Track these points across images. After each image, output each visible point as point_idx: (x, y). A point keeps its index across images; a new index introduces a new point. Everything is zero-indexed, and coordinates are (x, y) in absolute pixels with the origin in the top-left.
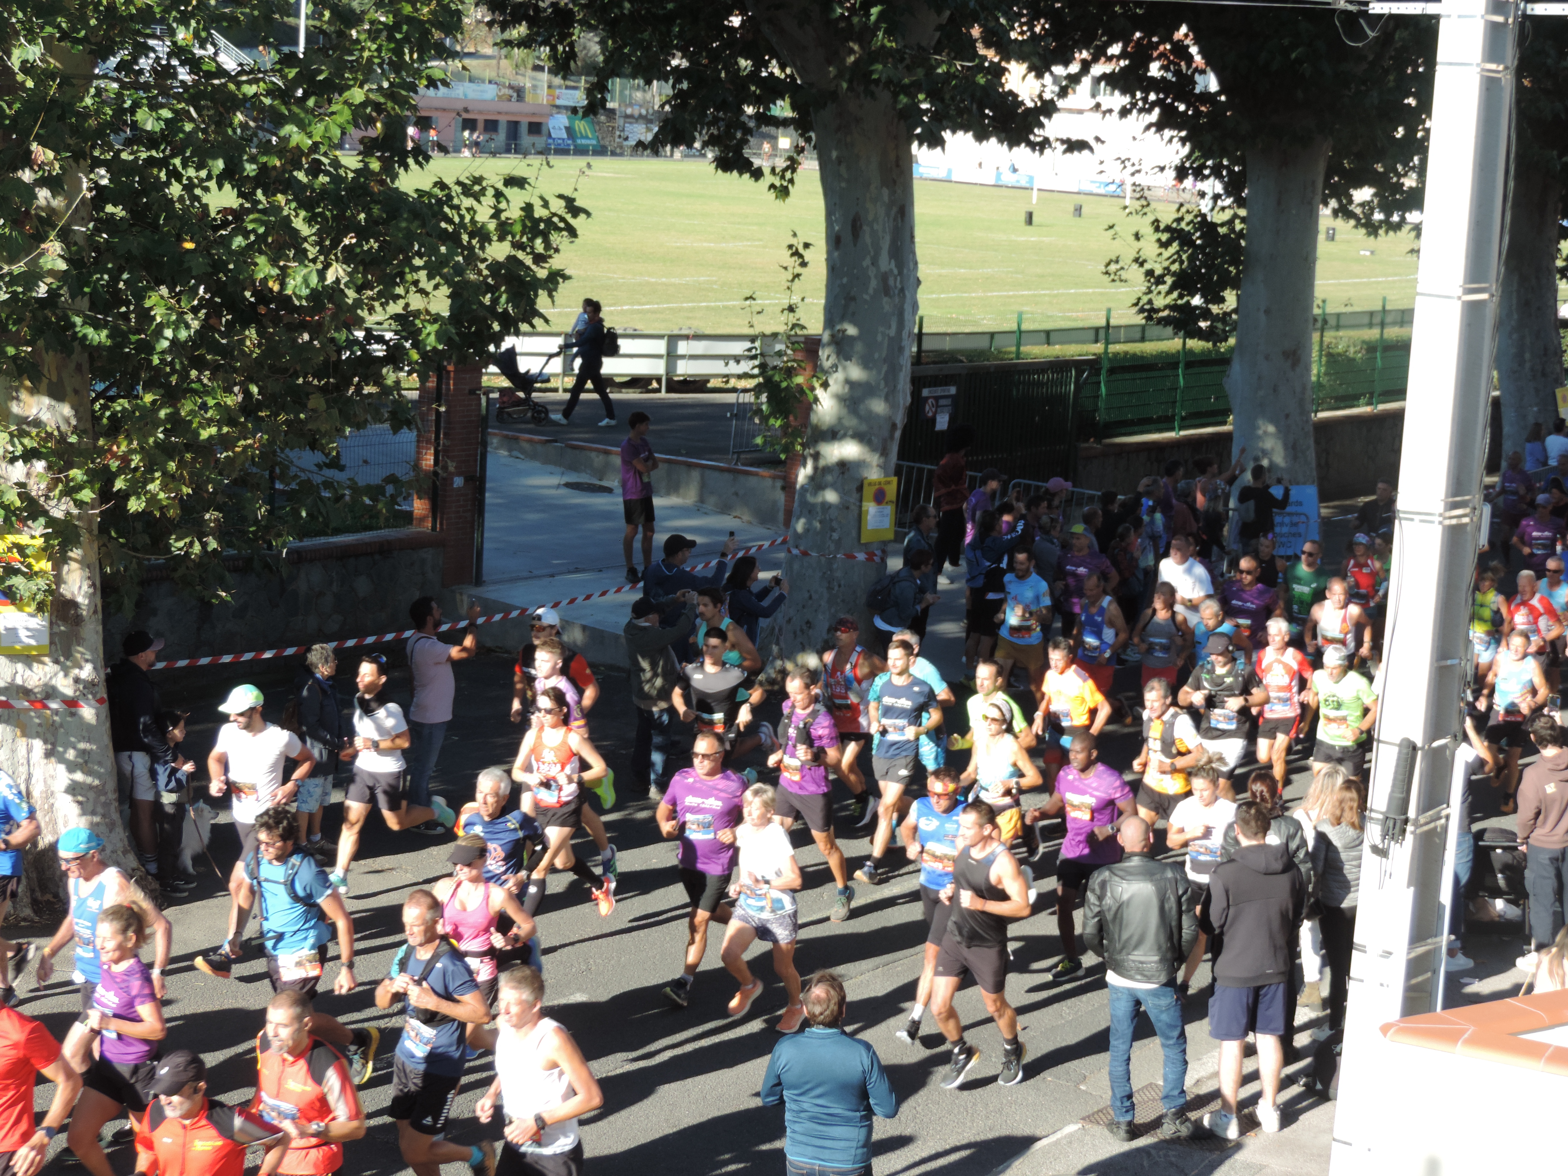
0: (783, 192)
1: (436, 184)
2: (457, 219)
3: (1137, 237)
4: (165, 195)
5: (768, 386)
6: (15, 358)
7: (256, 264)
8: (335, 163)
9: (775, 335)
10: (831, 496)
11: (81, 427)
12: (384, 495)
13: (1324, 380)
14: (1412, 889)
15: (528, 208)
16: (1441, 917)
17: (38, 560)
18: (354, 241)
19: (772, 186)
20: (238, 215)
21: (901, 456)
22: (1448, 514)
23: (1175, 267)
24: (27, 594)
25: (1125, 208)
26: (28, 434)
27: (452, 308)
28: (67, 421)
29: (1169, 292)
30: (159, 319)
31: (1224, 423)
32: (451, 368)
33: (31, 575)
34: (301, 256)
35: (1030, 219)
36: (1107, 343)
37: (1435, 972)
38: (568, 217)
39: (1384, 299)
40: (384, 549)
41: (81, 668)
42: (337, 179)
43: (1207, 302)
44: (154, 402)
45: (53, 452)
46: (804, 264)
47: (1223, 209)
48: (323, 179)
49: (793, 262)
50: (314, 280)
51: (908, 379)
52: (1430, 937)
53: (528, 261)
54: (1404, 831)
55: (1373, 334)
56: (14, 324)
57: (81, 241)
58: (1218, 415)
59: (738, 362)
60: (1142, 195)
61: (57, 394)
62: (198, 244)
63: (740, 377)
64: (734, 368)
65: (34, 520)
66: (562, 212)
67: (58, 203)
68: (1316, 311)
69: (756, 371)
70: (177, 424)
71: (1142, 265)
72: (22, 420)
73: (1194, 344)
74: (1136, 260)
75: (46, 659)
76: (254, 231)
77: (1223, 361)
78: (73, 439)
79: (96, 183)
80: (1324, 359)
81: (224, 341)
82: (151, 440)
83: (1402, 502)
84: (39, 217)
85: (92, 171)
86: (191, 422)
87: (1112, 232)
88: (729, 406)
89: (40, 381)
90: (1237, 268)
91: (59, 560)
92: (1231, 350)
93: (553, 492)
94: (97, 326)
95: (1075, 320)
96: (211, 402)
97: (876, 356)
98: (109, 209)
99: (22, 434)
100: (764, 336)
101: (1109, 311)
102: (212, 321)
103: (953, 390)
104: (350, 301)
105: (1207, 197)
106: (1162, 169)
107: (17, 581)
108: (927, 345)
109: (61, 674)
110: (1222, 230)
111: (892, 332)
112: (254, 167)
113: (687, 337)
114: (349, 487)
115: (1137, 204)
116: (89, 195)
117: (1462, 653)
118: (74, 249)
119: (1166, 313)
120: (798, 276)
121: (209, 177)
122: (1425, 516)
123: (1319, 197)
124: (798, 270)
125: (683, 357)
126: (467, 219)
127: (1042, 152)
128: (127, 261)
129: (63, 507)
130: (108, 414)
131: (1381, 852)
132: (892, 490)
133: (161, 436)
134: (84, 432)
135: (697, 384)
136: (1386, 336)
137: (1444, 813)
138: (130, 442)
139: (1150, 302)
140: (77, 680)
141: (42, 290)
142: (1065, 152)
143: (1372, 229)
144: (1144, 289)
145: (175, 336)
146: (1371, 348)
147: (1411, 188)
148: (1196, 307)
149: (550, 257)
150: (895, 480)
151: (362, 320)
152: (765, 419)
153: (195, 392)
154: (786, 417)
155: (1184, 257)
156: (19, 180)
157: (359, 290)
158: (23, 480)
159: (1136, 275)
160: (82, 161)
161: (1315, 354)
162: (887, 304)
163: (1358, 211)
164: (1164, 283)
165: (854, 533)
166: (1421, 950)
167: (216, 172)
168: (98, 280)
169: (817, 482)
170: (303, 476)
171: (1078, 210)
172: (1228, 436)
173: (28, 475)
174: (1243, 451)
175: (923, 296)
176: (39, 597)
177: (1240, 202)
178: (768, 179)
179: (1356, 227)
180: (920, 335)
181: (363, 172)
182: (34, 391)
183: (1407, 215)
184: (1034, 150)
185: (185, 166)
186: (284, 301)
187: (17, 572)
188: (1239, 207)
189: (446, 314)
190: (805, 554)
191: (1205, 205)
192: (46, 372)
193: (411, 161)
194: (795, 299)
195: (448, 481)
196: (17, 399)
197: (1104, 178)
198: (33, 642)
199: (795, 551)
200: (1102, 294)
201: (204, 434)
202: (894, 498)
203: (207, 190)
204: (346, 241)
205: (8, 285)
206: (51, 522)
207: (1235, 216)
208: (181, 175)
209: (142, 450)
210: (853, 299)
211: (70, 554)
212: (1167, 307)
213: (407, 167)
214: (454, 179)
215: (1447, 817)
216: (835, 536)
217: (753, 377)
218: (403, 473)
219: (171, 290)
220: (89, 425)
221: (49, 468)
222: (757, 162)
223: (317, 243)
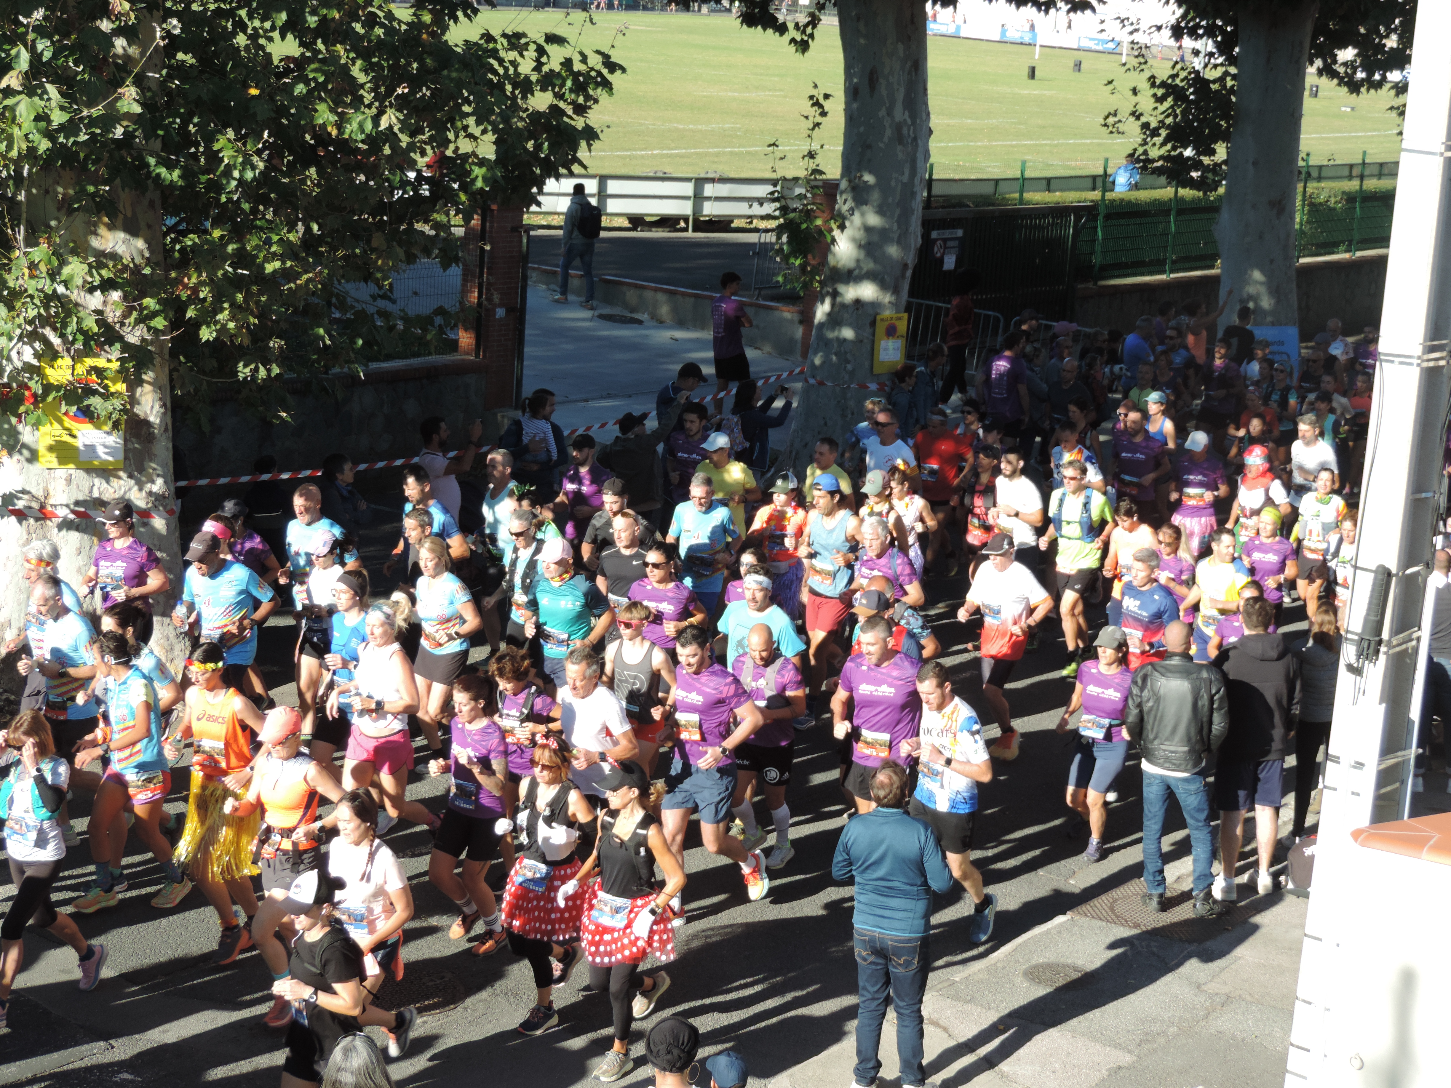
0: (803, 46)
1: (483, 36)
2: (501, 71)
3: (1135, 91)
4: (232, 45)
5: (789, 227)
6: (94, 195)
7: (316, 111)
8: (390, 16)
9: (796, 179)
10: (848, 333)
11: (154, 260)
12: (433, 325)
13: (1306, 228)
14: (1384, 705)
15: (567, 63)
16: (1410, 732)
17: (114, 382)
18: (406, 91)
19: (793, 41)
20: (301, 63)
21: (912, 294)
22: (1426, 357)
23: (1169, 121)
24: (103, 413)
25: (1124, 65)
26: (106, 266)
27: (497, 152)
28: (141, 253)
29: (1164, 144)
30: (226, 161)
31: (1212, 267)
32: (494, 207)
33: (107, 396)
34: (358, 102)
35: (1032, 73)
36: (1104, 190)
37: (1403, 782)
38: (605, 71)
39: (1364, 153)
40: (433, 374)
41: (153, 482)
42: (390, 31)
43: (1199, 153)
44: (222, 237)
45: (127, 282)
46: (824, 114)
47: (1215, 66)
48: (379, 31)
49: (814, 111)
50: (369, 126)
51: (919, 222)
52: (1400, 750)
53: (570, 111)
54: (1377, 652)
55: (1353, 185)
56: (93, 164)
57: (154, 87)
58: (1208, 261)
59: (761, 204)
60: (1141, 52)
61: (132, 230)
62: (262, 90)
63: (763, 218)
64: (757, 210)
65: (111, 345)
66: (599, 67)
67: (134, 51)
68: (1301, 163)
69: (777, 213)
70: (242, 258)
71: (1138, 118)
72: (100, 254)
73: (1186, 193)
74: (1133, 114)
75: (121, 474)
76: (315, 79)
77: (1212, 209)
78: (147, 271)
79: (168, 32)
80: (1306, 208)
81: (286, 180)
82: (220, 273)
83: (1383, 346)
84: (117, 65)
85: (165, 21)
86: (256, 256)
87: (1111, 87)
88: (752, 245)
89: (116, 217)
90: (1227, 122)
91: (134, 382)
92: (1220, 198)
93: (587, 324)
94: (170, 167)
95: (1074, 169)
96: (275, 238)
97: (890, 200)
98: (180, 56)
99: (100, 265)
100: (785, 179)
101: (1107, 160)
102: (275, 162)
103: (960, 233)
104: (404, 145)
105: (1202, 55)
106: (1159, 28)
107: (95, 401)
108: (936, 190)
109: (136, 488)
110: (1214, 87)
111: (905, 178)
112: (316, 18)
113: (713, 180)
114: (402, 318)
115: (1135, 62)
116: (162, 44)
117: (1435, 487)
118: (149, 94)
119: (1160, 163)
120: (818, 125)
121: (273, 28)
122: (1404, 359)
123: (1306, 56)
124: (819, 119)
125: (709, 199)
126: (511, 71)
127: (1047, 12)
128: (196, 107)
129: (138, 333)
130: (178, 247)
131: (1356, 671)
132: (902, 327)
133: (230, 269)
134: (157, 264)
135: (722, 224)
136: (1364, 187)
137: (1415, 636)
138: (200, 275)
139: (1145, 152)
140: (150, 493)
141: (119, 132)
142: (1069, 11)
143: (1354, 87)
144: (1139, 140)
145: (241, 176)
146: (1350, 198)
147: (1392, 48)
148: (1189, 158)
149: (590, 108)
150: (905, 316)
151: (415, 162)
152: (786, 258)
153: (261, 229)
154: (805, 257)
155: (1178, 111)
156: (98, 29)
157: (412, 135)
158: (100, 308)
159: (1133, 127)
160: (155, 12)
161: (1298, 203)
162: (900, 152)
163: (1341, 70)
164: (1159, 135)
165: (867, 364)
166: (1390, 762)
167: (279, 24)
168: (171, 123)
169: (834, 320)
170: (358, 307)
171: (1078, 66)
172: (1216, 279)
173: (105, 303)
174: (1230, 292)
175: (934, 144)
176: (115, 416)
177: (1231, 60)
178: (793, 33)
179: (1339, 85)
180: (931, 181)
181: (416, 26)
182: (111, 227)
183: (1388, 74)
184: (1039, 10)
185: (251, 17)
186: (344, 145)
187: (94, 393)
188: (1230, 65)
189: (492, 157)
190: (821, 383)
191: (1198, 63)
192: (121, 208)
193: (460, 14)
194: (815, 146)
195: (491, 312)
196: (96, 234)
197: (1103, 36)
198: (110, 459)
199: (812, 381)
200: (1099, 144)
201: (270, 267)
202: (905, 333)
203: (270, 39)
204: (399, 91)
205: (88, 126)
206: (126, 347)
207: (1226, 74)
208: (246, 26)
209: (212, 282)
210: (869, 147)
211: (145, 377)
212: (1161, 158)
213: (456, 20)
214: (500, 32)
215: (1418, 639)
216: (849, 367)
217: (775, 218)
218: (451, 304)
219: (237, 132)
220: (160, 257)
221: (125, 298)
222: (781, 17)
223: (372, 90)
